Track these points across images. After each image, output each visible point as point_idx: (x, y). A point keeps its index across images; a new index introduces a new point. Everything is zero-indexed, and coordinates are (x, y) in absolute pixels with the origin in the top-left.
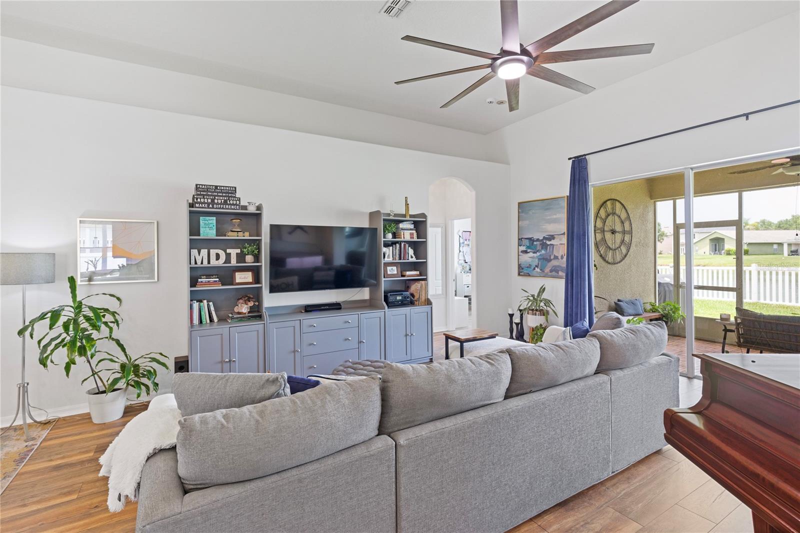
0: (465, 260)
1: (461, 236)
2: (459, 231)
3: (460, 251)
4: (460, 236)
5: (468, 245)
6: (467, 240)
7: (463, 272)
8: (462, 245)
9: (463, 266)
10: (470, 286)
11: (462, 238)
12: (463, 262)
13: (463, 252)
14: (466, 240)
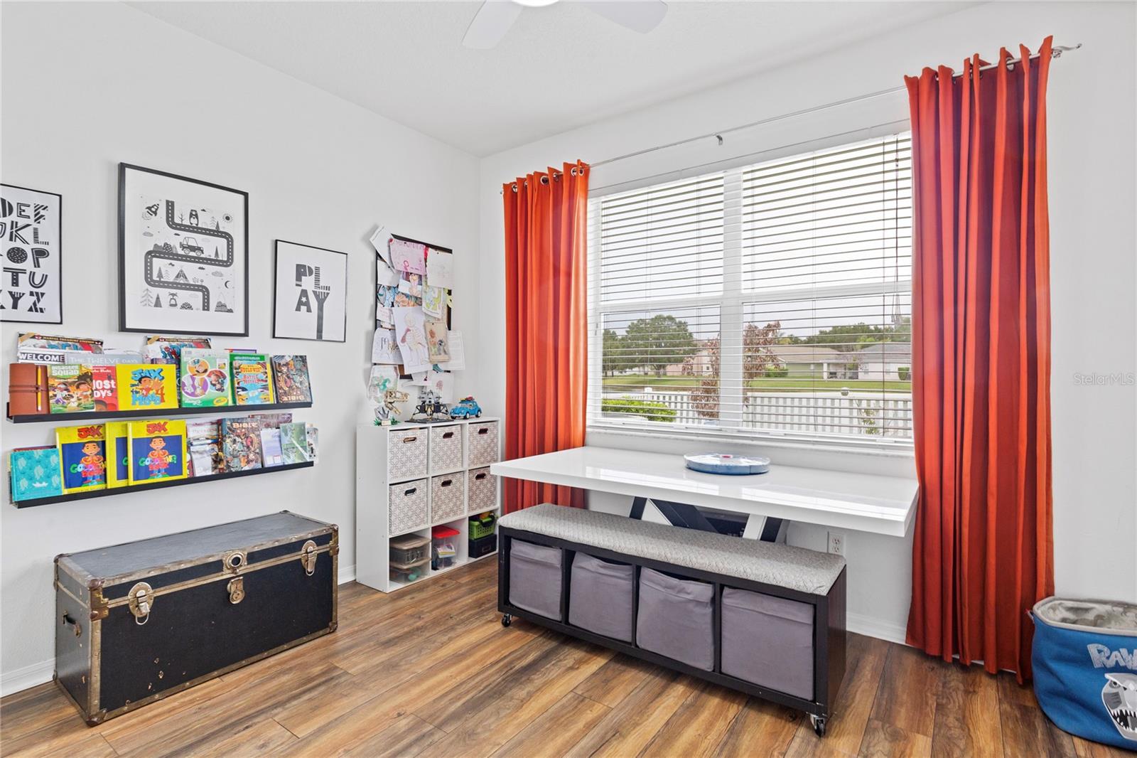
0: (401, 367)
1: (384, 255)
2: (374, 229)
3: (377, 324)
4: (378, 256)
5: (418, 301)
6: (414, 279)
7: (387, 423)
8: (388, 297)
9: (390, 394)
10: (419, 486)
11: (391, 267)
12: (391, 373)
13: (393, 329)
14: (407, 276)
